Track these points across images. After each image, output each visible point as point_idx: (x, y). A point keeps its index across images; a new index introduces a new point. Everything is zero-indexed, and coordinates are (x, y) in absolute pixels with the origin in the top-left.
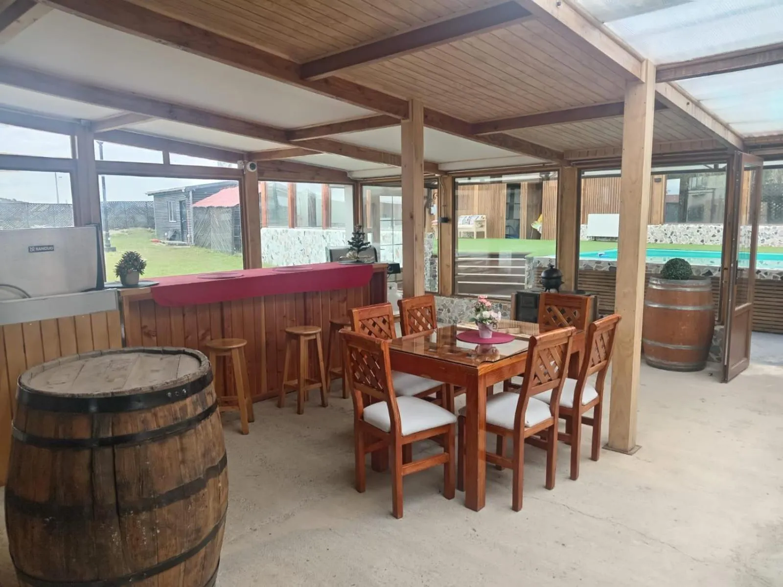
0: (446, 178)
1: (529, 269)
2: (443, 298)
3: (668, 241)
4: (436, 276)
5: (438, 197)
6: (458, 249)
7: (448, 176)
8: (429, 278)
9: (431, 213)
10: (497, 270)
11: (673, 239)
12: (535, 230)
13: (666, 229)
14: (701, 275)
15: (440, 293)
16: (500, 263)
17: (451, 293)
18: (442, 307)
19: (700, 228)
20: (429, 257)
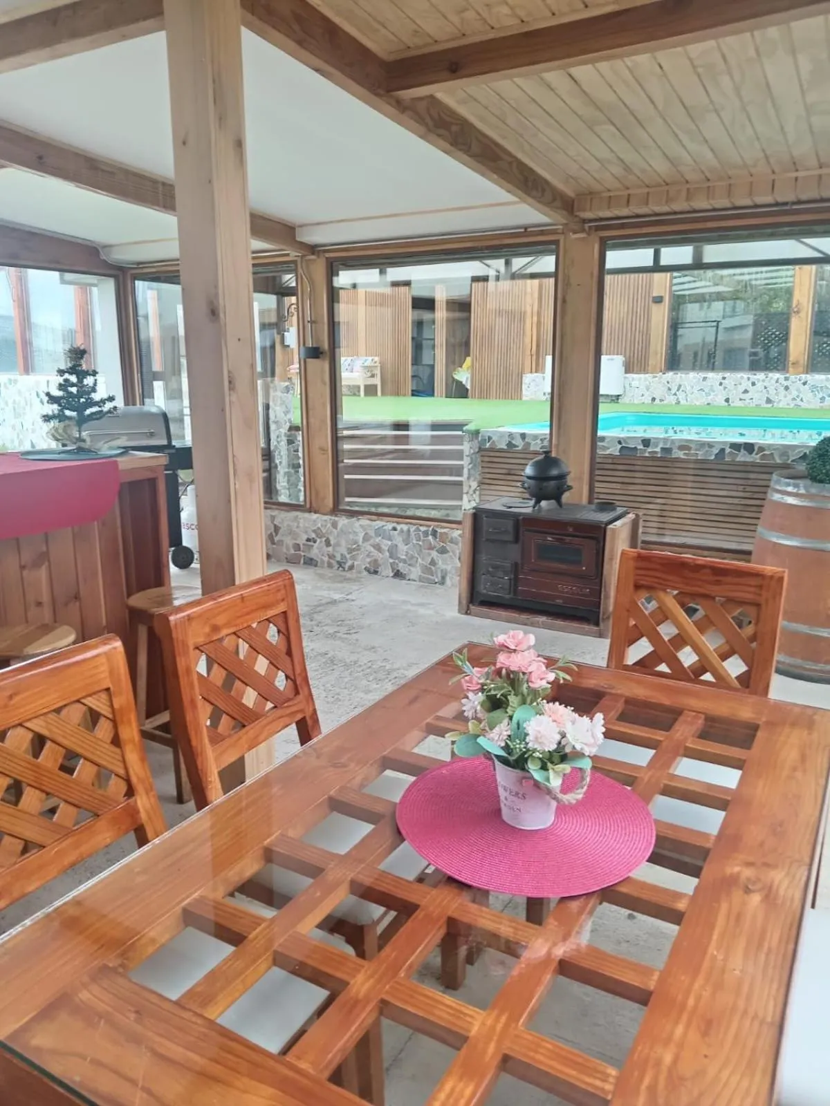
0: (314, 260)
1: (472, 451)
2: (315, 516)
3: (672, 400)
4: (299, 466)
5: (298, 312)
6: (342, 414)
7: (318, 257)
8: (287, 470)
9: (286, 344)
10: (407, 454)
11: (680, 397)
12: (459, 384)
13: (670, 380)
14: (789, 462)
15: (308, 506)
16: (411, 440)
17: (331, 505)
18: (313, 535)
19: (724, 378)
20: (284, 430)
